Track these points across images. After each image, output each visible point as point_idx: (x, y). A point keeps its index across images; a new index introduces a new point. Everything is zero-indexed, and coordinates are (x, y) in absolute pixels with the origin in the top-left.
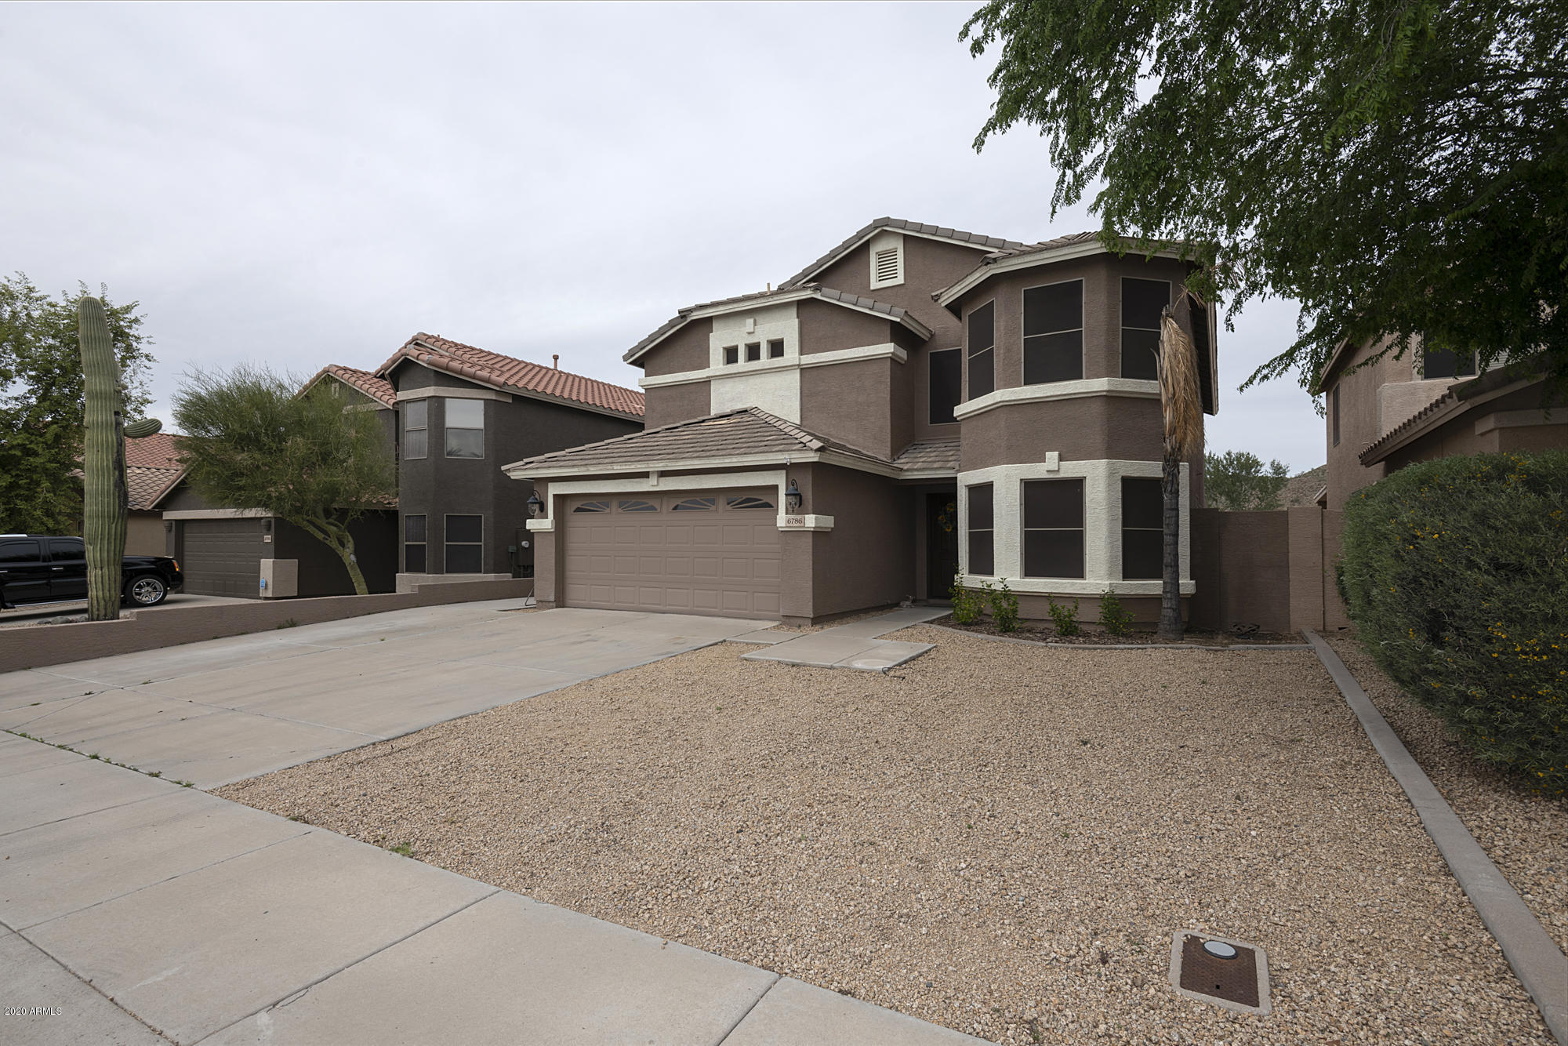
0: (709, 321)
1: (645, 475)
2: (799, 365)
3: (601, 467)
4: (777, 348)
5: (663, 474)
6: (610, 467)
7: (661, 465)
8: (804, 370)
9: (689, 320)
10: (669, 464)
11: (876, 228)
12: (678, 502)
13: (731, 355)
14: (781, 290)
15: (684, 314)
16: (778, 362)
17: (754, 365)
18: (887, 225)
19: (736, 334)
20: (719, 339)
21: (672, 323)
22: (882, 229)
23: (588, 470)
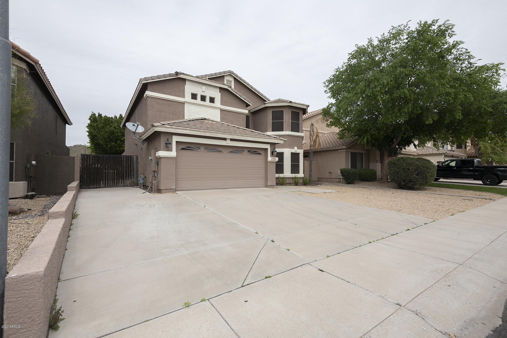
0: (184, 80)
2: (221, 108)
4: (212, 100)
8: (222, 110)
9: (178, 77)
11: (229, 73)
13: (194, 96)
15: (177, 73)
16: (211, 104)
17: (203, 103)
18: (232, 74)
19: (200, 91)
20: (189, 89)
21: (170, 75)
22: (231, 74)
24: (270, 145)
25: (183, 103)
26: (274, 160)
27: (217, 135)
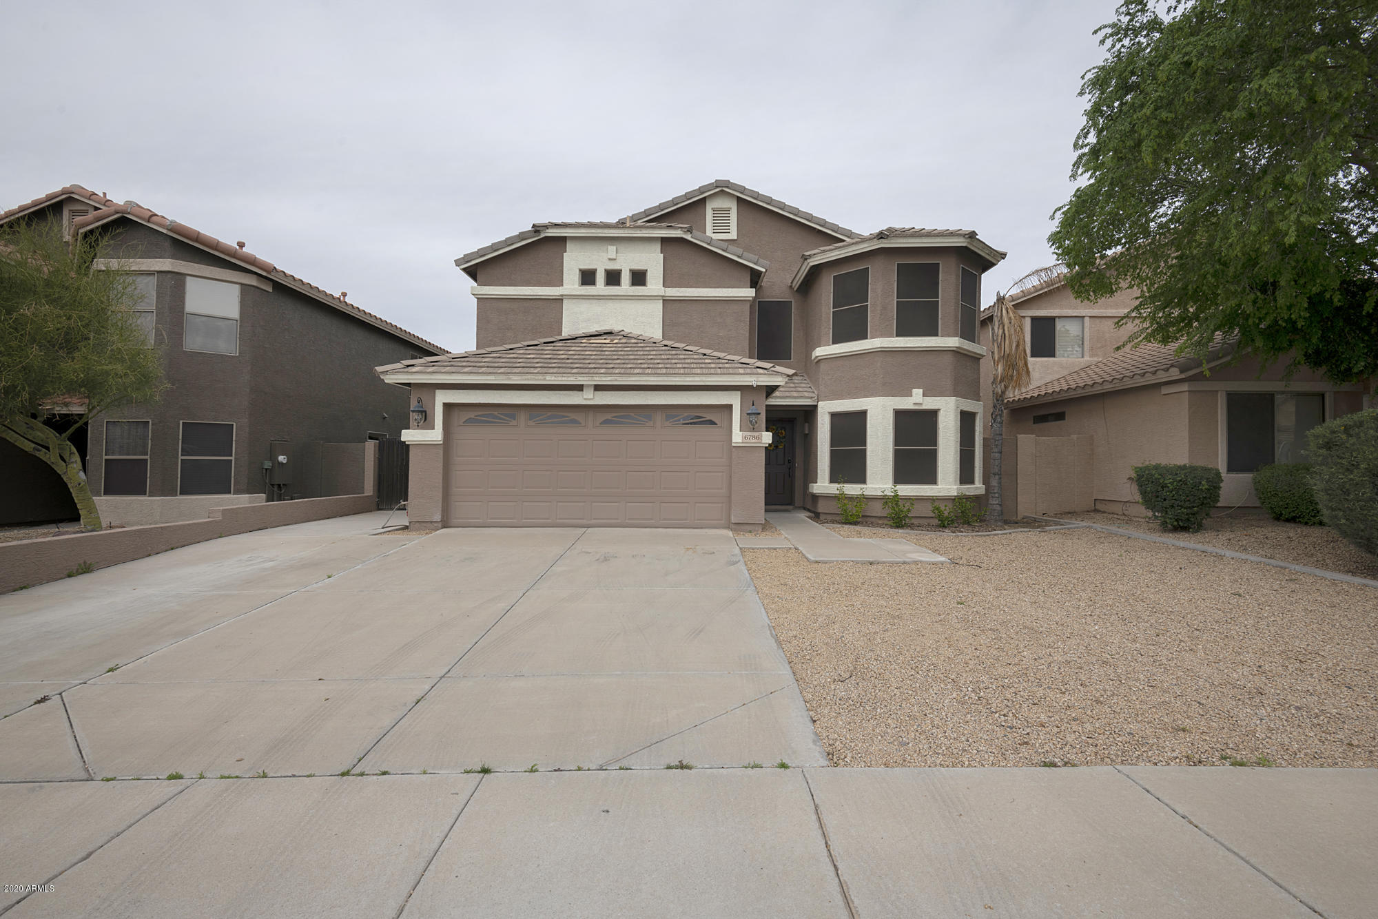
0: (563, 240)
1: (579, 388)
2: (663, 296)
3: (529, 376)
4: (639, 278)
5: (598, 388)
6: (540, 378)
7: (609, 379)
8: (666, 301)
9: (543, 235)
10: (619, 379)
11: (717, 187)
12: (609, 416)
13: (588, 277)
14: (621, 224)
15: (537, 229)
16: (639, 290)
17: (613, 290)
18: (727, 187)
19: (600, 260)
20: (574, 260)
21: (522, 236)
22: (722, 189)
23: (510, 379)
24: (739, 392)
25: (559, 301)
26: (756, 441)
27: (545, 380)
